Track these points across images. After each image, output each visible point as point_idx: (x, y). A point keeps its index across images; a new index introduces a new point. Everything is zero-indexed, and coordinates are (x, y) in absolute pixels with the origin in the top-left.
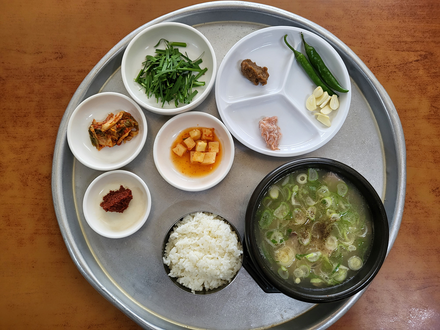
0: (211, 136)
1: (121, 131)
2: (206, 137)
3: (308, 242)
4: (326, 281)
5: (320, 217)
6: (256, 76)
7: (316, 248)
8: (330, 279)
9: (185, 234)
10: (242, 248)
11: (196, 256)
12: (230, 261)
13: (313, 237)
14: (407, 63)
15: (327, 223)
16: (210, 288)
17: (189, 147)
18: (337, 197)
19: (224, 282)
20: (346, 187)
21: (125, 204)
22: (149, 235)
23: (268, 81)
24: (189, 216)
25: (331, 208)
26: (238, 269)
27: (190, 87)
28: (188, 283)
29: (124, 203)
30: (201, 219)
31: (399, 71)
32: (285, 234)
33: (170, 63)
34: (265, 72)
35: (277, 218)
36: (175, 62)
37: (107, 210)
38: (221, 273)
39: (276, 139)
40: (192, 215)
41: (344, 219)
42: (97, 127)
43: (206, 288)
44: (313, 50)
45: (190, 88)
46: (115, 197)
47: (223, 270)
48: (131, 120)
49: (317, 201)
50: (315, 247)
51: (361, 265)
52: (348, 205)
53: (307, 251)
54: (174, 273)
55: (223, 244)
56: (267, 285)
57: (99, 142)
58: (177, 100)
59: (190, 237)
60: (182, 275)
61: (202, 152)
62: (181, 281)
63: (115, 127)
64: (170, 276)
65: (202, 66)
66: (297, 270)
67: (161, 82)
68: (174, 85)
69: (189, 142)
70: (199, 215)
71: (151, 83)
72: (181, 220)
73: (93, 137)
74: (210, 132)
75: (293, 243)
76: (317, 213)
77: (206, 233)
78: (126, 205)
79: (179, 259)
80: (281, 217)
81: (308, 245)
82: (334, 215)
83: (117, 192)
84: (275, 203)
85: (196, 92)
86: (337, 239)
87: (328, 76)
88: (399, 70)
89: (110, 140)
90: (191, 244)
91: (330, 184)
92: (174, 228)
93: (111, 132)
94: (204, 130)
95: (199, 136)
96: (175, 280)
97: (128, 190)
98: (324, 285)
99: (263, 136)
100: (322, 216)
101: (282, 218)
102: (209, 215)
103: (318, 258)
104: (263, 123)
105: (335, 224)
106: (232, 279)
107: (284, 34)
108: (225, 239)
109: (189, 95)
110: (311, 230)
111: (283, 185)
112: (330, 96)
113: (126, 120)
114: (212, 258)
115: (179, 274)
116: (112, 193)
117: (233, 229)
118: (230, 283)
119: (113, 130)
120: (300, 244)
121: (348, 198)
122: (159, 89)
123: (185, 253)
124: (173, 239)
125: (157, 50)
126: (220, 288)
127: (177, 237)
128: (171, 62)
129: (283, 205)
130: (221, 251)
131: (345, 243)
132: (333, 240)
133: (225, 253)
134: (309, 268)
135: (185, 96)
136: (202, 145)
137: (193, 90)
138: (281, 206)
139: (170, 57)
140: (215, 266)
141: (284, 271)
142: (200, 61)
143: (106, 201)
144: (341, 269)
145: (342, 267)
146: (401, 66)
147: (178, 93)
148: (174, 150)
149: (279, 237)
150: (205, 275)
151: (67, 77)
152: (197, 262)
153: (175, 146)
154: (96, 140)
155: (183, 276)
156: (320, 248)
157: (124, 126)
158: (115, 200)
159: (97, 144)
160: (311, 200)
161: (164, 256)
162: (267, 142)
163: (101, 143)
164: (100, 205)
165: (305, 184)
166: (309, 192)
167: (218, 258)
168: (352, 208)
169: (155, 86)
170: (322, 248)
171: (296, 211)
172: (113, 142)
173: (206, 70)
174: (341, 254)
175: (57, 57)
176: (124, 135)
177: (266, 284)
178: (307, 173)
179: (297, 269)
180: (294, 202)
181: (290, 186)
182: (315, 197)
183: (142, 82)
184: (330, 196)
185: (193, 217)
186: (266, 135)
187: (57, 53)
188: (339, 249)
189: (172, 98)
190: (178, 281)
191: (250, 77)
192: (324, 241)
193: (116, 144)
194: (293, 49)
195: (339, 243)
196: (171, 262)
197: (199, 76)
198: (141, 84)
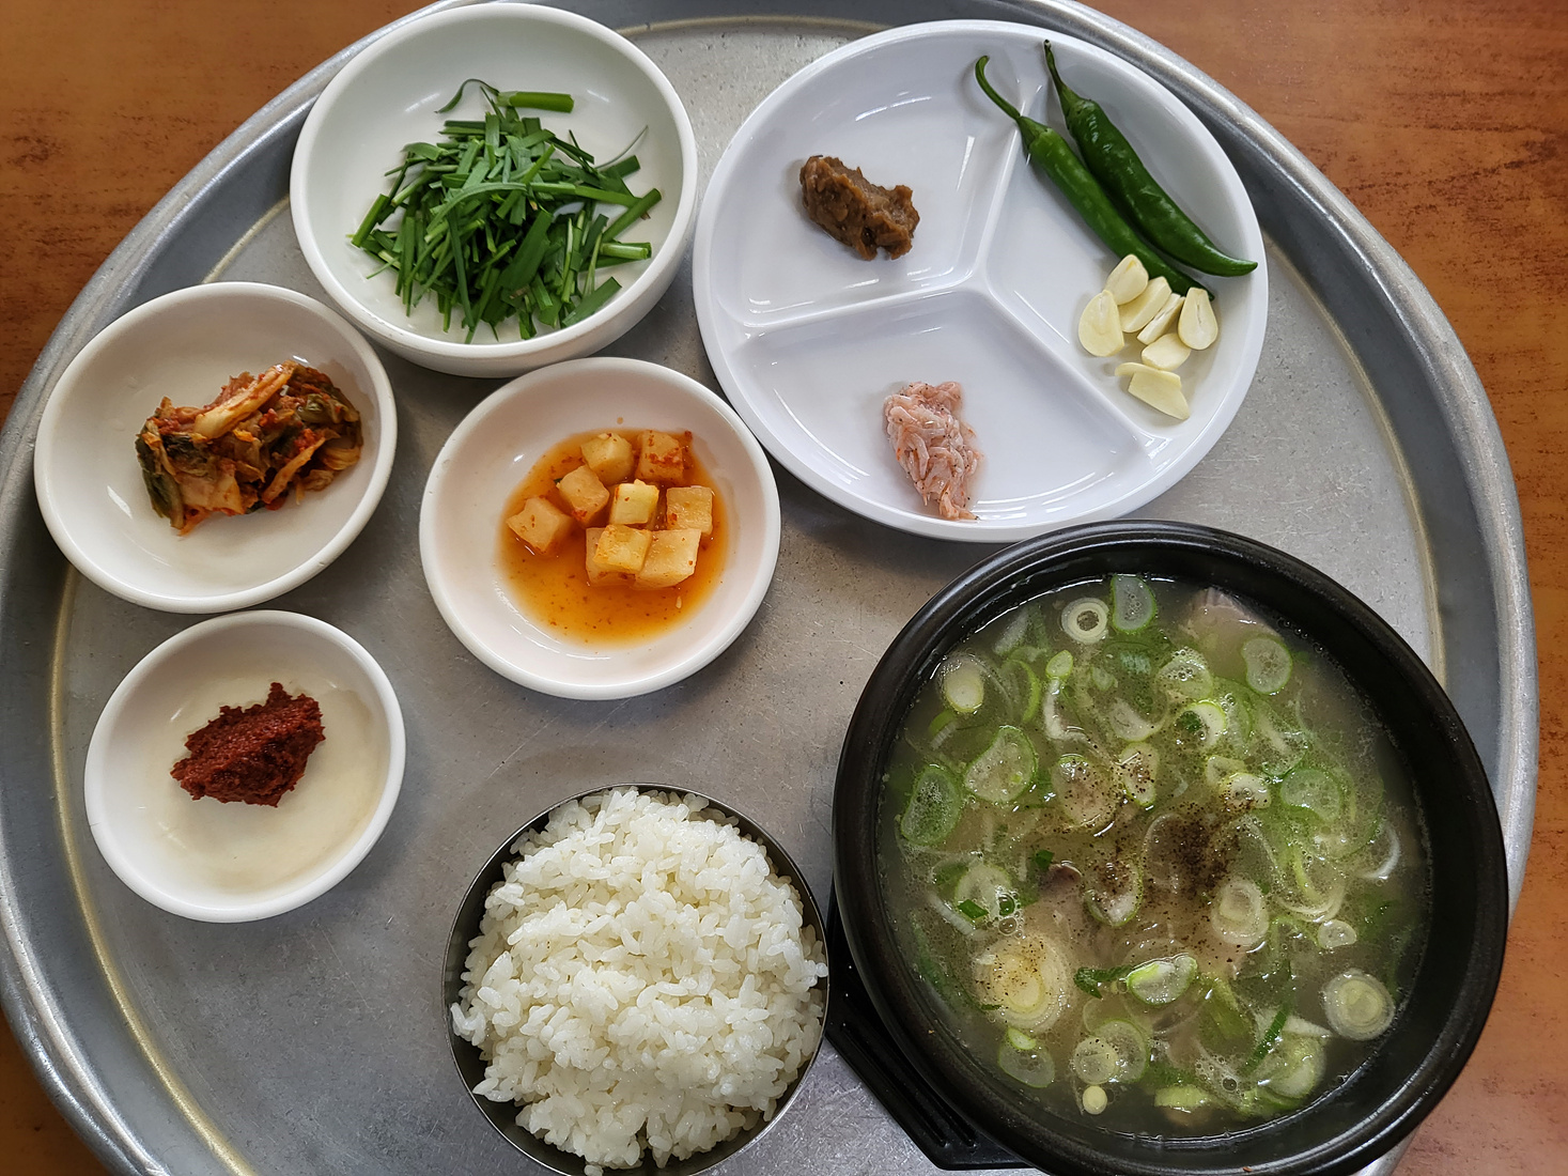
0: (676, 459)
1: (281, 440)
2: (653, 466)
3: (1132, 908)
4: (1230, 1098)
5: (1179, 792)
6: (864, 216)
7: (1171, 935)
8: (1246, 1087)
9: (555, 892)
10: (823, 952)
11: (604, 990)
12: (765, 1014)
13: (1151, 887)
14: (1477, 173)
15: (1210, 818)
16: (677, 1152)
17: (578, 509)
18: (1249, 699)
19: (741, 1121)
20: (1283, 654)
21: (286, 762)
22: (392, 905)
23: (914, 242)
24: (575, 807)
25: (1225, 748)
26: (807, 1054)
27: (585, 266)
28: (572, 1129)
29: (282, 757)
30: (630, 819)
31: (1450, 205)
32: (1022, 873)
33: (501, 164)
34: (902, 206)
35: (979, 799)
36: (524, 159)
37: (198, 789)
38: (726, 1071)
39: (959, 470)
40: (590, 801)
41: (1289, 799)
42: (175, 425)
43: (654, 1151)
44: (1095, 112)
45: (587, 269)
46: (242, 733)
47: (734, 1057)
48: (326, 395)
49: (1159, 719)
50: (1162, 932)
51: (1388, 1014)
52: (1299, 734)
53: (1129, 956)
54: (501, 1080)
55: (733, 931)
56: (947, 1129)
57: (181, 496)
58: (530, 315)
59: (578, 905)
60: (542, 1085)
61: (640, 527)
62: (534, 1120)
63: (254, 424)
64: (481, 1098)
65: (637, 185)
66: (1085, 1045)
67: (461, 237)
68: (518, 252)
69: (579, 486)
70: (624, 804)
71: (420, 248)
72: (540, 825)
73: (155, 470)
74: (674, 444)
75: (1060, 917)
76: (1163, 770)
77: (653, 880)
78: (288, 768)
79: (526, 1012)
80: (1000, 795)
81: (1130, 926)
82: (1241, 780)
83: (255, 710)
84: (972, 735)
85: (613, 288)
86: (1265, 892)
87: (1165, 214)
88: (1449, 199)
89: (230, 482)
90: (582, 937)
91: (1211, 642)
92: (506, 866)
93: (237, 444)
94: (645, 438)
95: (627, 465)
96: (506, 1113)
97: (303, 699)
98: (1221, 1118)
99: (902, 462)
100: (1184, 785)
101: (1006, 799)
102: (667, 802)
103: (1182, 985)
104: (900, 404)
105: (1250, 822)
106: (780, 1103)
107: (974, 57)
108: (743, 908)
109: (581, 297)
110: (1143, 855)
111: (1000, 649)
112: (1177, 297)
113: (306, 399)
114: (683, 1001)
115: (527, 1086)
116: (230, 718)
117: (780, 865)
118: (768, 1123)
119: (241, 434)
120: (1093, 921)
121: (1295, 704)
122: (451, 270)
123: (555, 975)
124: (499, 914)
125: (448, 124)
126: (722, 1149)
127: (520, 903)
128: (503, 158)
129: (1009, 739)
130: (726, 966)
131: (1303, 910)
132: (1243, 900)
133: (742, 975)
134: (1141, 1032)
135: (566, 298)
136: (637, 495)
137: (600, 277)
138: (997, 743)
139: (503, 142)
140: (697, 1035)
141: (1024, 1053)
142: (631, 166)
143: (201, 752)
144: (1295, 1037)
145: (1297, 1025)
146: (1453, 186)
147: (532, 284)
148: (516, 523)
149: (993, 887)
150: (650, 1082)
151: (58, 232)
152: (610, 1020)
153: (518, 505)
154: (171, 487)
155: (548, 1096)
156: (1186, 939)
157: (292, 417)
158: (242, 745)
159: (176, 502)
160: (1131, 716)
161: (459, 1000)
162: (920, 485)
163: (195, 499)
164: (172, 773)
165: (1103, 646)
166: (1122, 680)
167: (709, 1001)
168: (1320, 747)
169: (437, 259)
170: (1197, 939)
171: (1067, 766)
172: (243, 491)
173: (654, 198)
174: (1287, 963)
175: (25, 157)
176: (292, 458)
177: (941, 1121)
178: (1103, 593)
179: (1087, 1041)
180: (1055, 728)
181: (1033, 653)
182: (1150, 700)
183: (383, 248)
184: (1215, 694)
185: (595, 811)
186: (916, 455)
187: (26, 139)
188: (1275, 940)
189: (510, 311)
190: (520, 1120)
191: (840, 219)
192: (1203, 904)
193: (255, 500)
194: (1013, 113)
195: (1274, 909)
196: (491, 1027)
197: (623, 223)
198: (377, 255)
